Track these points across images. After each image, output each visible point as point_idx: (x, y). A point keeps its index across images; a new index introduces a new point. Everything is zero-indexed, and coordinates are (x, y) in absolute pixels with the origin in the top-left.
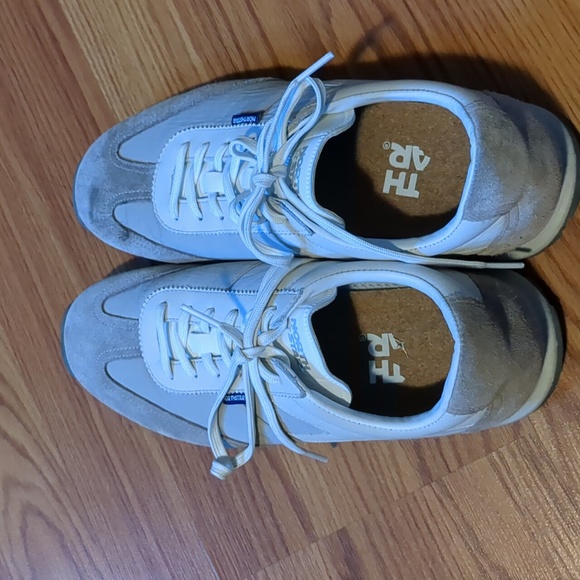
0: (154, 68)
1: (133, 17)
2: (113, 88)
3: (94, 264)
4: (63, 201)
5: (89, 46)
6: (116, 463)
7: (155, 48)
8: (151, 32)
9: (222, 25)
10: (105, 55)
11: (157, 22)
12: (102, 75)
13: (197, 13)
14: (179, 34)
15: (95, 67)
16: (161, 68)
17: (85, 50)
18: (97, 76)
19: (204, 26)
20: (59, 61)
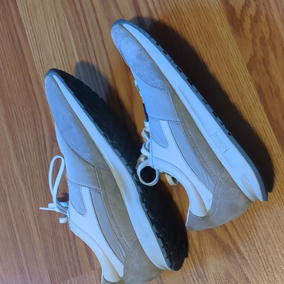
0: (59, 60)
1: (54, 38)
2: (40, 66)
3: (20, 138)
4: (11, 110)
5: (33, 46)
6: (14, 225)
7: (61, 52)
8: (61, 45)
9: (90, 47)
10: (40, 51)
11: (64, 41)
12: (37, 60)
13: (81, 41)
14: (72, 48)
15: (34, 55)
16: (62, 60)
17: (31, 48)
18: (34, 60)
19: (83, 46)
20: (20, 50)
